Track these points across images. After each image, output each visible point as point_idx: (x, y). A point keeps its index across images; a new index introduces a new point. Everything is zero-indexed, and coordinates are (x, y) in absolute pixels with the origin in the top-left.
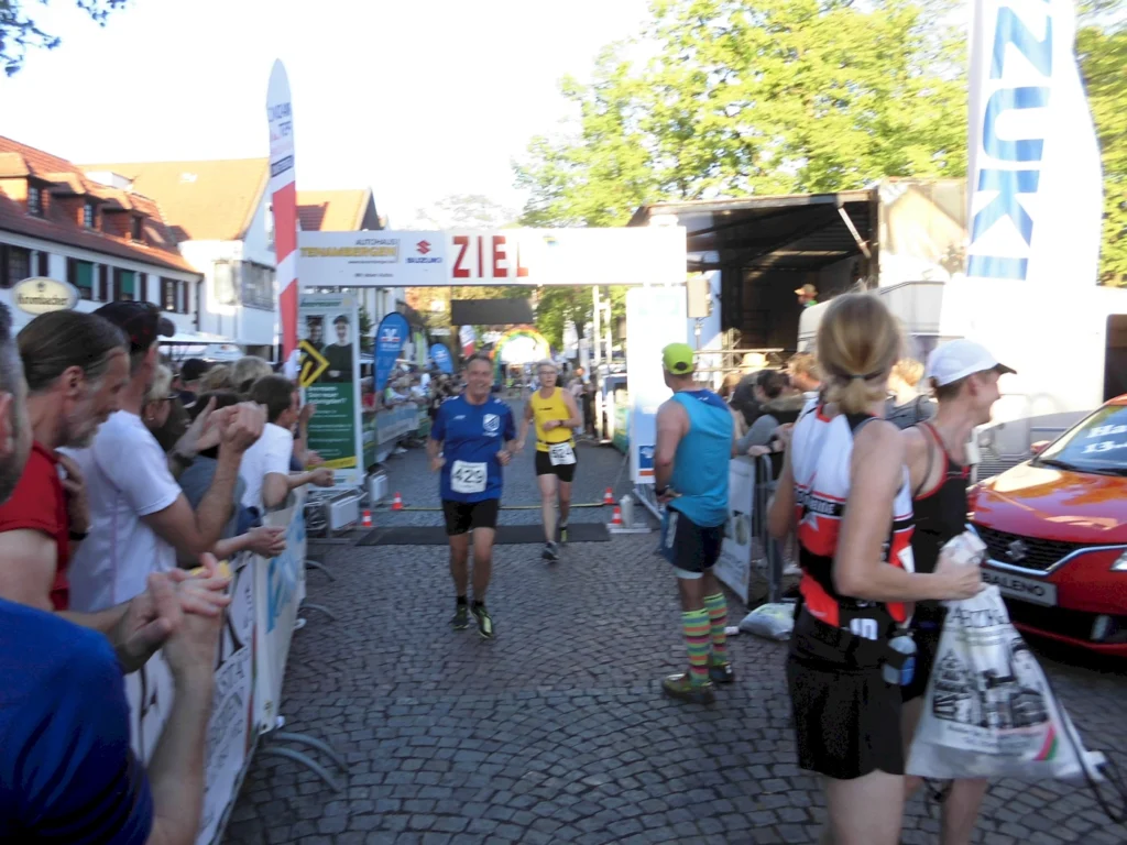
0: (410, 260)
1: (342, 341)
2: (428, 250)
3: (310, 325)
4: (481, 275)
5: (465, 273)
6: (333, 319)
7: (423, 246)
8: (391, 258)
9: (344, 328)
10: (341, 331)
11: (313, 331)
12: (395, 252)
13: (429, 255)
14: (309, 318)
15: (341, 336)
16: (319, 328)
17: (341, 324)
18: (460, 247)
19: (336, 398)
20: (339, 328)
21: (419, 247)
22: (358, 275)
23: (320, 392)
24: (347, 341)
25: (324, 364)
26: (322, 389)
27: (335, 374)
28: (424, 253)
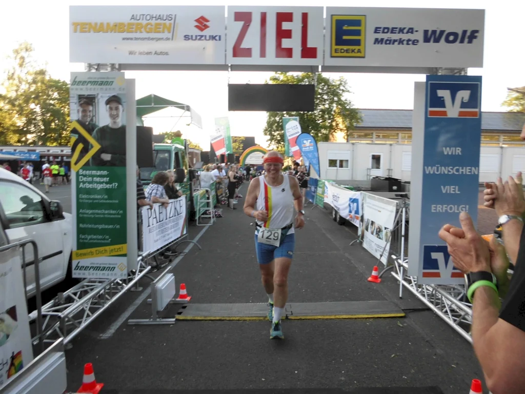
0: (187, 38)
1: (115, 122)
2: (206, 27)
3: (81, 105)
4: (263, 54)
5: (248, 53)
6: (106, 99)
7: (202, 23)
8: (166, 35)
9: (117, 109)
10: (114, 112)
11: (84, 111)
12: (172, 29)
13: (206, 32)
14: (80, 97)
15: (114, 117)
16: (91, 108)
17: (114, 105)
18: (240, 24)
19: (107, 183)
20: (111, 109)
21: (197, 24)
22: (131, 53)
23: (93, 176)
24: (120, 122)
25: (96, 146)
26: (94, 172)
27: (107, 157)
28: (202, 30)
